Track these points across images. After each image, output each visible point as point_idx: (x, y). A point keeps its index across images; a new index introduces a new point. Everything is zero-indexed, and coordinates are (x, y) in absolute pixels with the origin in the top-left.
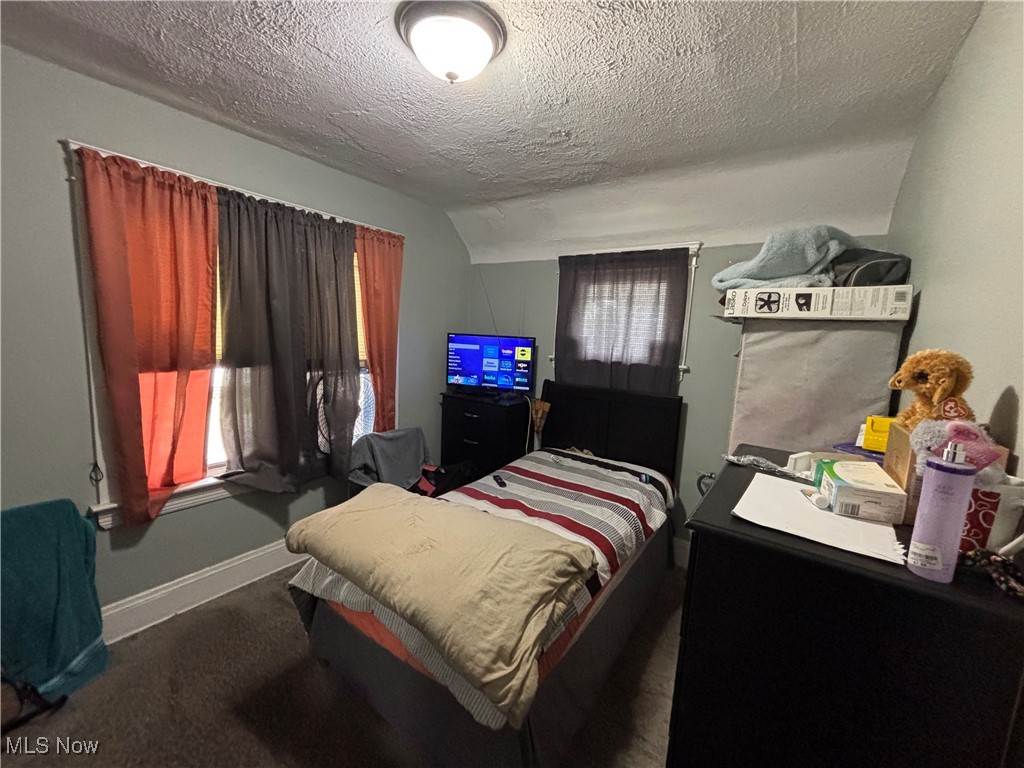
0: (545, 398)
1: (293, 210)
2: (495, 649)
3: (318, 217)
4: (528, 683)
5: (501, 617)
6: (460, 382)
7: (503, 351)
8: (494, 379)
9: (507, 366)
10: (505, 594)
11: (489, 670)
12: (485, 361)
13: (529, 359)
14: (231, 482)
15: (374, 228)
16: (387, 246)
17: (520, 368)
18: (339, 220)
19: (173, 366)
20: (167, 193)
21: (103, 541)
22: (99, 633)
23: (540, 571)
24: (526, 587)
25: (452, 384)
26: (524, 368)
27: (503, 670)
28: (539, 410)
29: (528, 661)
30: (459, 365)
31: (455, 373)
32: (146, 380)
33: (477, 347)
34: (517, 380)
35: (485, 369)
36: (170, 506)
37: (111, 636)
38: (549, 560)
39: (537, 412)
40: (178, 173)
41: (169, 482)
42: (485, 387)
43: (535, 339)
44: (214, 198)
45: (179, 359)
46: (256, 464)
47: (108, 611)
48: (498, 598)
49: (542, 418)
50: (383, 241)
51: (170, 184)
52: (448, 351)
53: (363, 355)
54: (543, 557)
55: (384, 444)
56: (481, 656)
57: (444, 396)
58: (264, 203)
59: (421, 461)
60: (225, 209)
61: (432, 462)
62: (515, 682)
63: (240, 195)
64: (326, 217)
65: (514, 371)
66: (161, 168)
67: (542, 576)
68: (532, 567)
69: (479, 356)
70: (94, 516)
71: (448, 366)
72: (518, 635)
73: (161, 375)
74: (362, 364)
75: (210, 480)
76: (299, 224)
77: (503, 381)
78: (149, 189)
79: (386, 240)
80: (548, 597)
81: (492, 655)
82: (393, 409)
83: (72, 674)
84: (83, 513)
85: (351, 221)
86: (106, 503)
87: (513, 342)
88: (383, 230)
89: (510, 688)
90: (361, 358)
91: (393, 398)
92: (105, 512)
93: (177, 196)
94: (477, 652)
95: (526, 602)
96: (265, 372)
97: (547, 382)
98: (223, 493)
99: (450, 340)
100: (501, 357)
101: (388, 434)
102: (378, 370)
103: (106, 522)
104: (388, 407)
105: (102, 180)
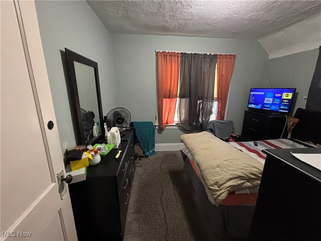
0: (296, 117)
1: (199, 54)
2: (215, 181)
3: (206, 54)
4: (222, 195)
5: (221, 174)
6: (253, 107)
7: (276, 95)
8: (269, 106)
9: (277, 101)
10: (225, 169)
11: (212, 185)
12: (266, 99)
13: (290, 98)
14: (178, 125)
15: (224, 54)
16: (228, 59)
17: (284, 102)
18: (212, 54)
19: (169, 98)
20: (171, 57)
21: (156, 131)
22: (154, 148)
23: (243, 169)
24: (234, 171)
25: (250, 108)
26: (286, 102)
27: (216, 188)
28: (291, 122)
29: (225, 189)
30: (254, 100)
31: (252, 103)
32: (164, 100)
33: (263, 93)
34: (281, 107)
35: (265, 102)
36: (167, 128)
37: (156, 149)
38: (249, 168)
39: (290, 122)
40: (173, 51)
41: (167, 123)
42: (264, 110)
43: (295, 89)
44: (180, 56)
45: (170, 96)
46: (184, 122)
47: (156, 145)
48: (222, 169)
49: (292, 125)
50: (227, 58)
51: (172, 55)
52: (250, 95)
53: (215, 95)
54: (247, 166)
55: (219, 124)
56: (211, 181)
57: (246, 112)
58: (191, 54)
59: (231, 132)
60: (182, 58)
61: (235, 133)
62: (218, 193)
63: (185, 53)
64: (208, 54)
65: (281, 103)
66: (170, 51)
67: (243, 171)
68: (240, 167)
69: (263, 97)
70: (155, 126)
71: (249, 101)
72: (225, 182)
73: (167, 99)
74: (214, 99)
75: (174, 124)
76: (200, 58)
77: (273, 108)
78: (168, 57)
79: (228, 57)
80: (243, 178)
81: (214, 182)
82: (224, 114)
83: (150, 153)
84: (154, 125)
85: (216, 53)
86: (157, 124)
87: (282, 91)
88: (227, 54)
89: (216, 194)
90: (214, 97)
91: (225, 110)
92: (157, 126)
93: (173, 57)
94: (210, 179)
95: (232, 175)
96: (188, 100)
97: (299, 110)
98: (176, 127)
99: (251, 91)
100: (275, 97)
101: (221, 121)
102: (220, 101)
103: (157, 128)
104: (222, 113)
105: (160, 57)
